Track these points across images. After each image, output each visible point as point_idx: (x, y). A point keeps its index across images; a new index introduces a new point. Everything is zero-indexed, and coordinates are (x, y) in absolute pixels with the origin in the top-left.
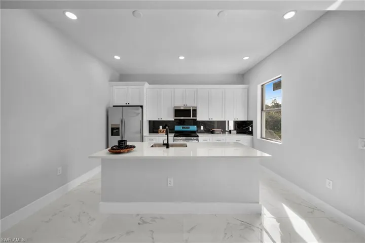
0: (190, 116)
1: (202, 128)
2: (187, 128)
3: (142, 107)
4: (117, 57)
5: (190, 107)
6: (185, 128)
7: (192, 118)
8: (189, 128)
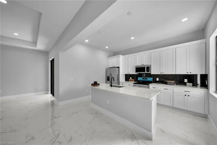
0: (145, 72)
1: (158, 79)
2: (146, 79)
3: (119, 67)
4: (107, 47)
5: (145, 66)
6: (144, 79)
7: (146, 72)
8: (147, 79)
